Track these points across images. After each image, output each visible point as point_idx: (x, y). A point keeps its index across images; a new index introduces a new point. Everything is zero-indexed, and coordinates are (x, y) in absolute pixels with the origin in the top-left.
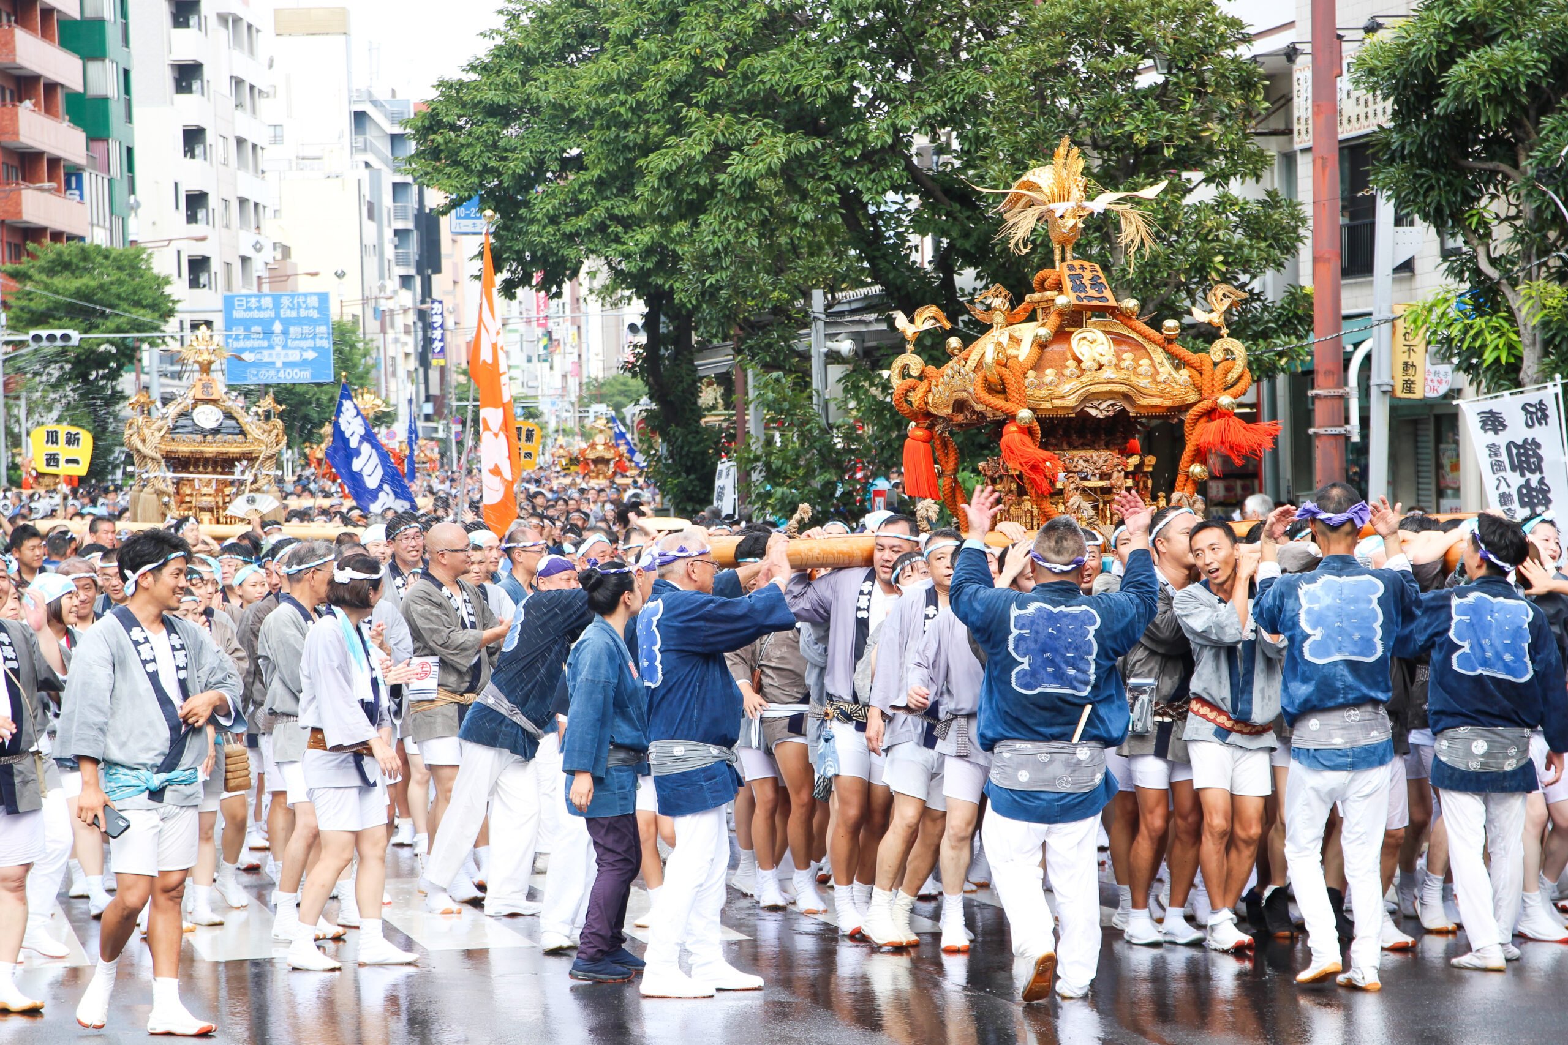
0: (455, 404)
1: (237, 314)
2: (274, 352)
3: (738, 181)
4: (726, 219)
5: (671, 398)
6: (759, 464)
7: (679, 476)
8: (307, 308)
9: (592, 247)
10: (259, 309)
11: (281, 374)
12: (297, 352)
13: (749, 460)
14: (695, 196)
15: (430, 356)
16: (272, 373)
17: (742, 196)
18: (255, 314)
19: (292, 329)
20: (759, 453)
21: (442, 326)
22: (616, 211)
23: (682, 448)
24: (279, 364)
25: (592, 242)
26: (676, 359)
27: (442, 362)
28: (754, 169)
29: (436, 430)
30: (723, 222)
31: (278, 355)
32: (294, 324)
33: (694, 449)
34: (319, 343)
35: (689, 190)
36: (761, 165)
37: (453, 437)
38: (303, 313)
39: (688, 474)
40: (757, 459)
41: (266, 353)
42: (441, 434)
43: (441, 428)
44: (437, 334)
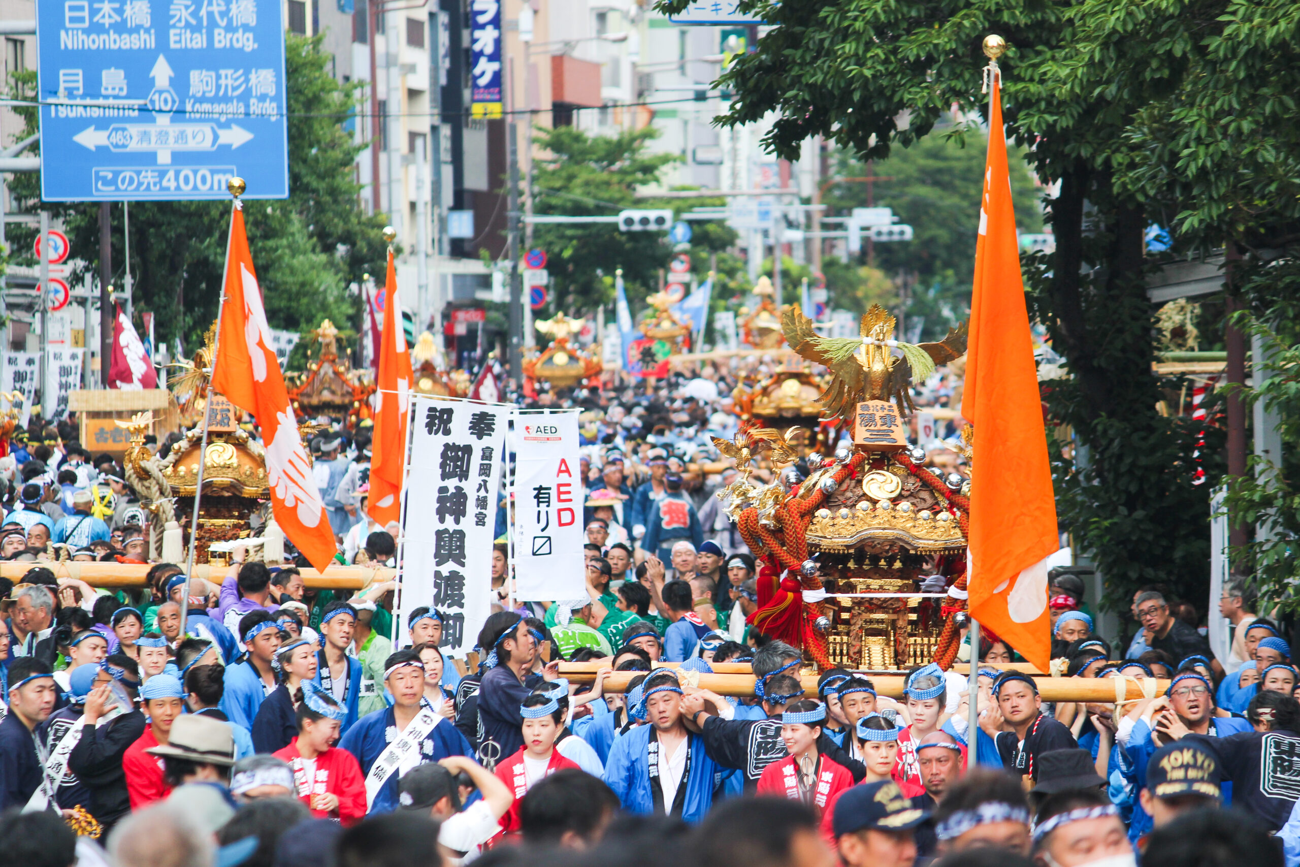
0: (531, 219)
1: (68, 40)
2: (152, 129)
3: (1243, 49)
4: (1220, 114)
5: (1100, 362)
6: (1271, 511)
7: (1114, 512)
8: (230, 28)
9: (959, 85)
10: (121, 28)
11: (169, 181)
12: (207, 129)
13: (1252, 505)
14: (1166, 73)
15: (467, 94)
16: (148, 176)
17: (1249, 76)
18: (113, 41)
19: (195, 76)
20: (1271, 491)
21: (496, 22)
22: (1006, 16)
23: (1120, 457)
24: (164, 158)
25: (958, 77)
26: (1110, 285)
27: (495, 110)
28: (1271, 33)
29: (485, 282)
30: (1212, 121)
31: (163, 135)
32: (200, 66)
33: (1143, 461)
34: (256, 107)
35: (1154, 64)
36: (1283, 24)
37: (526, 300)
38: (221, 40)
39: (1131, 508)
40: (1267, 501)
41: (134, 130)
42: (498, 293)
43: (498, 278)
44: (485, 39)
